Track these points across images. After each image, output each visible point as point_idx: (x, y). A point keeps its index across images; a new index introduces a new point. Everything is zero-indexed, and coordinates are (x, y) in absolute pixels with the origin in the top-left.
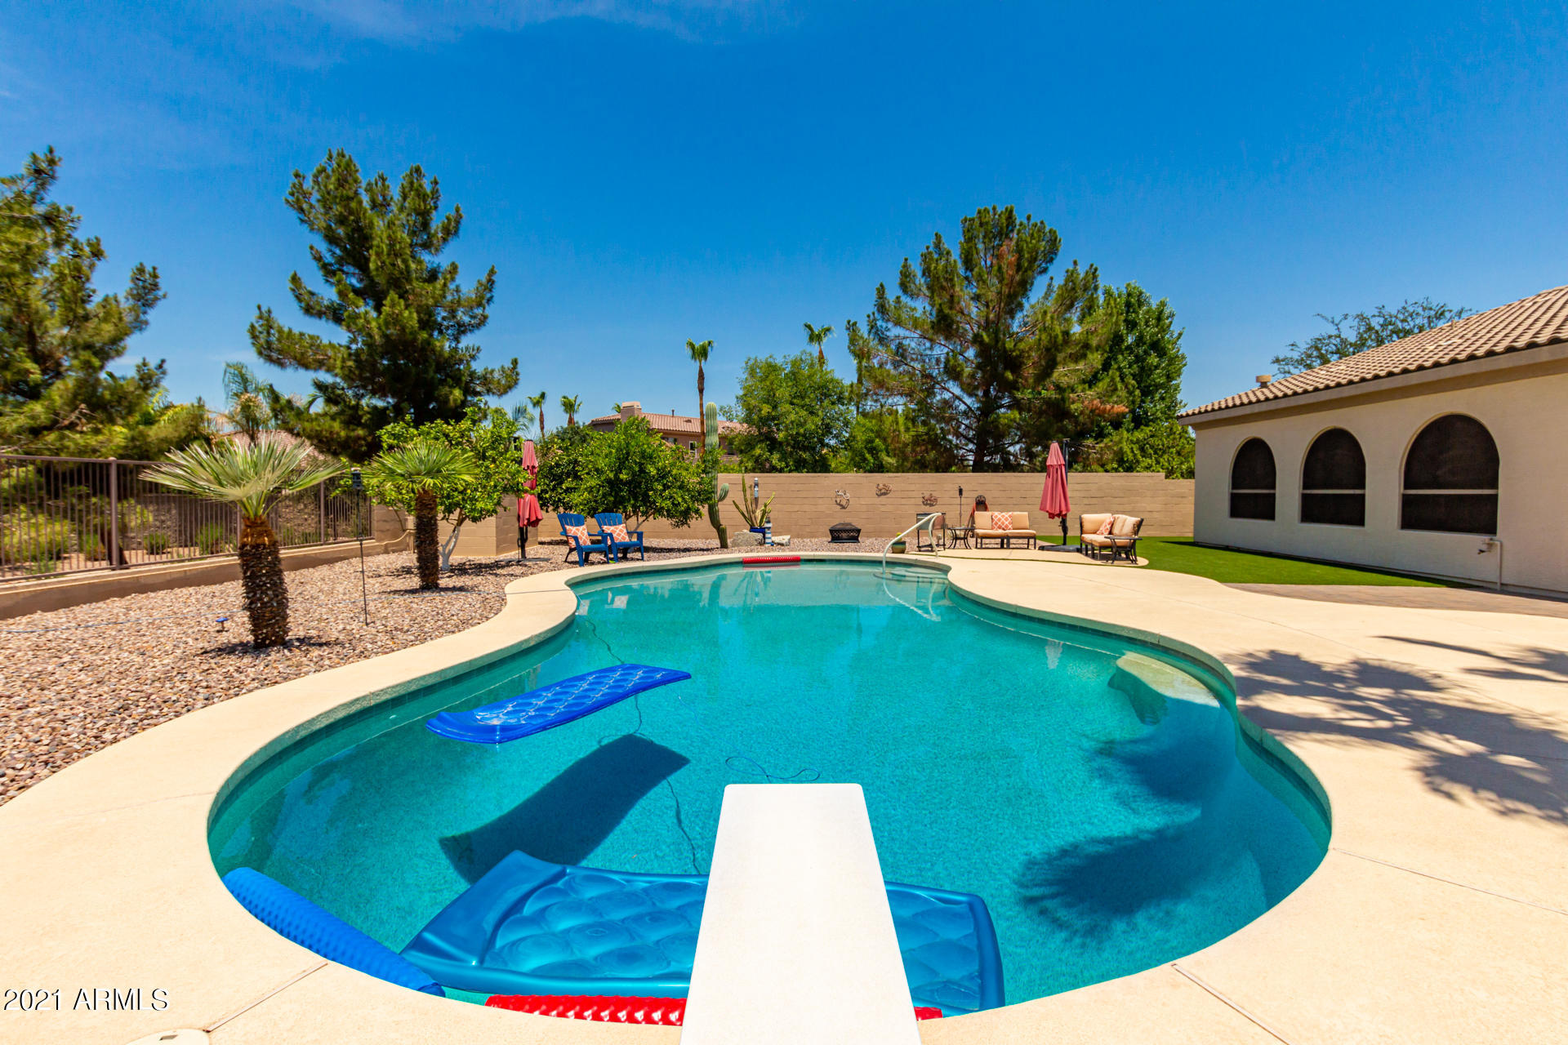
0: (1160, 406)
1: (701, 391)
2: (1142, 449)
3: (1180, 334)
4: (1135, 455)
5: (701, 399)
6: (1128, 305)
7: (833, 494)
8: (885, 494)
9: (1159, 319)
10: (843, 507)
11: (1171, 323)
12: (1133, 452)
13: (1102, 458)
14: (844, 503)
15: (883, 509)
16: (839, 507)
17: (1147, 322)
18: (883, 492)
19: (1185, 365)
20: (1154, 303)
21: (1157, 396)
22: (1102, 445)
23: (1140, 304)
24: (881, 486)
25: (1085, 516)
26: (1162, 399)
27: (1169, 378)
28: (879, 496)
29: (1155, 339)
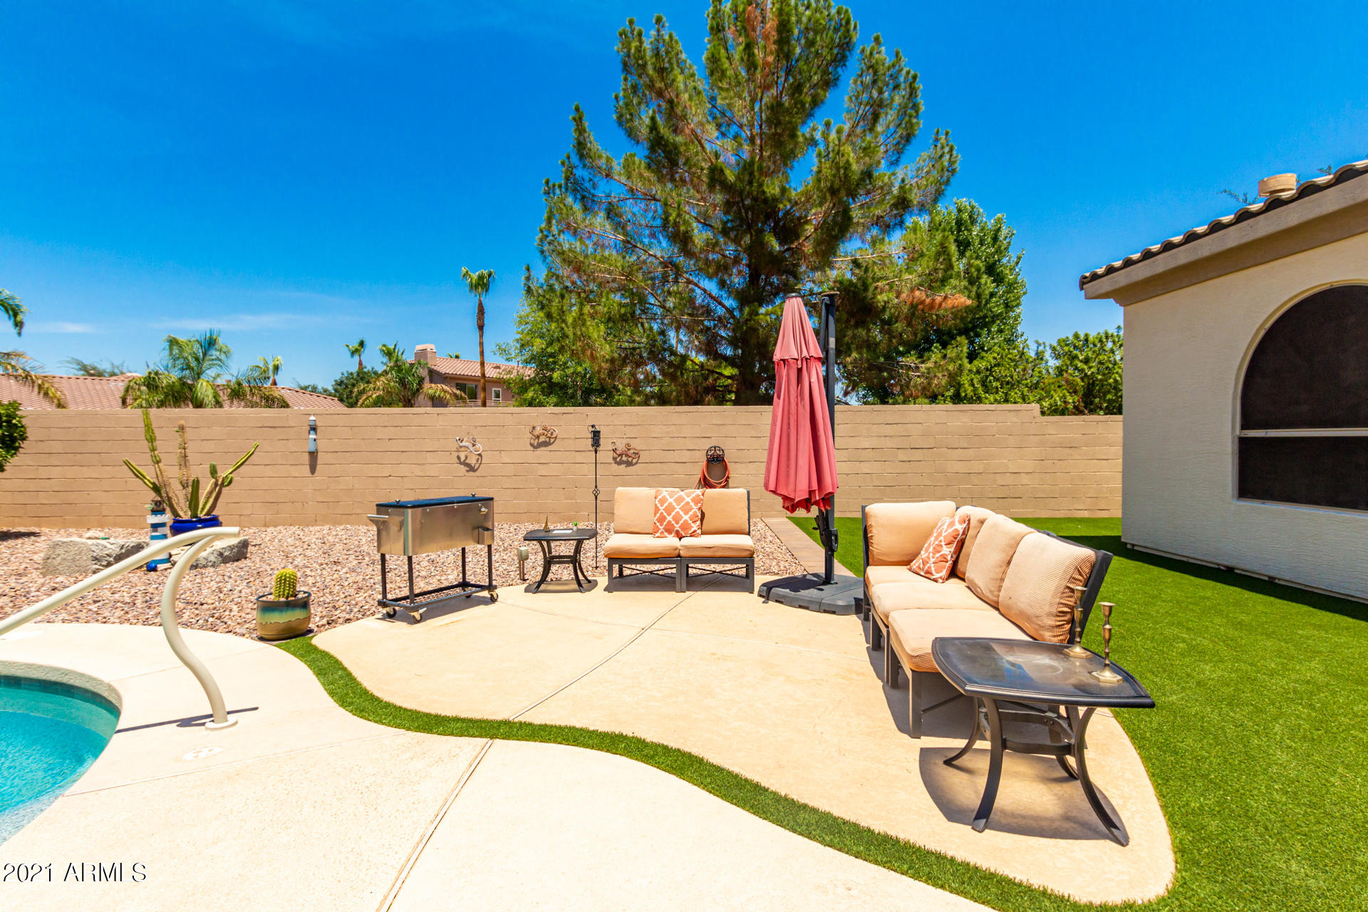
0: (999, 339)
1: (481, 328)
2: (984, 383)
3: (1019, 258)
4: (975, 389)
5: (481, 336)
6: (959, 223)
7: (454, 446)
8: (545, 444)
9: (995, 239)
10: (472, 469)
11: (1009, 243)
12: (973, 385)
13: (929, 384)
14: (472, 461)
15: (543, 471)
16: (463, 468)
17: (982, 243)
18: (543, 441)
19: (1025, 293)
20: (991, 223)
21: (994, 329)
22: (930, 364)
23: (973, 221)
24: (539, 430)
25: (876, 509)
26: (1001, 331)
27: (1008, 306)
28: (535, 447)
29: (991, 261)
